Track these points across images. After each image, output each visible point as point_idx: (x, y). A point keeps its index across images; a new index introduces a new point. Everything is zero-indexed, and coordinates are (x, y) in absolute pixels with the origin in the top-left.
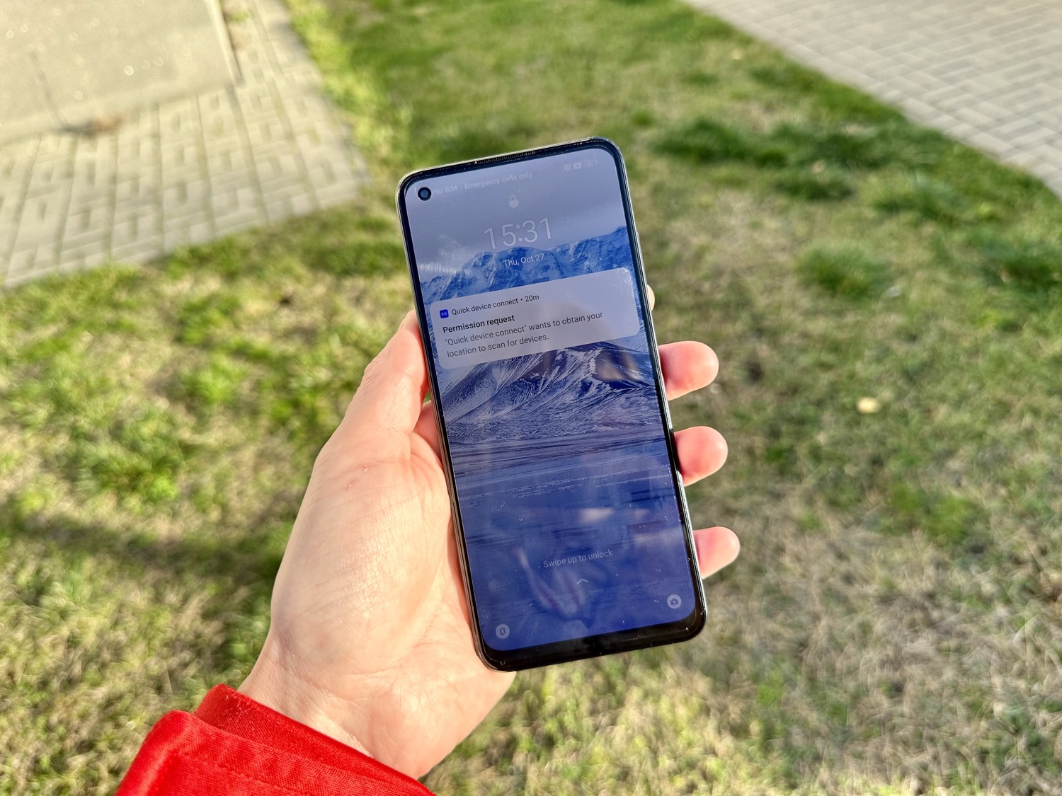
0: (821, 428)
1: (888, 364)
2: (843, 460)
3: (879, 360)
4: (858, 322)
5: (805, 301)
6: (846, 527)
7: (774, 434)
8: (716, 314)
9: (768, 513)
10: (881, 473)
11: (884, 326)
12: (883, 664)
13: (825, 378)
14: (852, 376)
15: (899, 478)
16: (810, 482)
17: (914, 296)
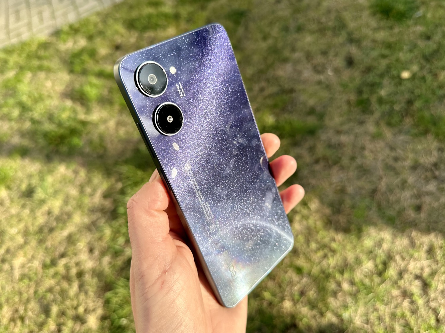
0: (382, 88)
1: (416, 52)
2: (393, 103)
3: (411, 51)
4: (401, 31)
5: (373, 23)
6: (395, 135)
7: (360, 92)
8: (329, 33)
9: (357, 131)
10: (411, 108)
11: (414, 32)
12: (412, 197)
13: (384, 63)
14: (397, 60)
15: (420, 110)
16: (377, 115)
17: (429, 15)
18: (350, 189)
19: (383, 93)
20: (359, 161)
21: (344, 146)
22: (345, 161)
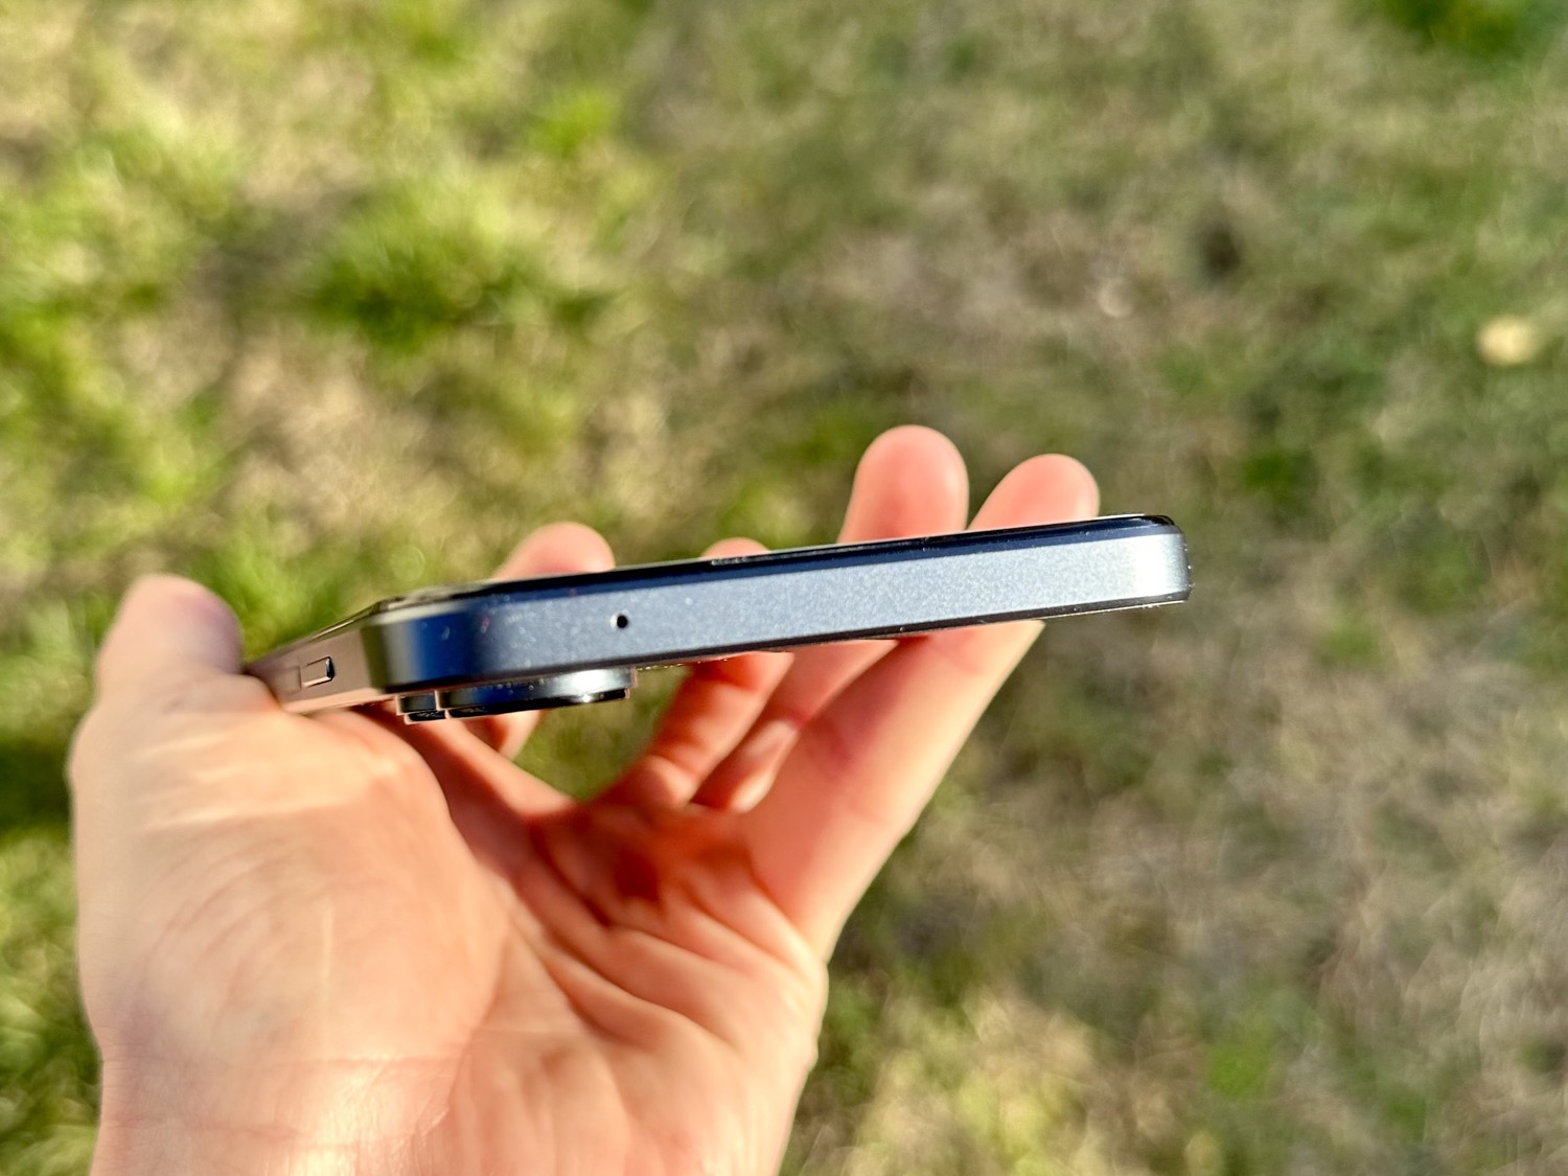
0: (1380, 403)
2: (1434, 486)
3: (1536, 224)
4: (1488, 120)
5: (1355, 59)
6: (1438, 656)
7: (1264, 415)
9: (1240, 620)
10: (1531, 519)
11: (1554, 133)
12: (1518, 993)
13: (1397, 273)
14: (1467, 265)
16: (1350, 541)
18: (1193, 932)
19: (1389, 427)
20: (1244, 781)
21: (1170, 696)
22: (1172, 778)
